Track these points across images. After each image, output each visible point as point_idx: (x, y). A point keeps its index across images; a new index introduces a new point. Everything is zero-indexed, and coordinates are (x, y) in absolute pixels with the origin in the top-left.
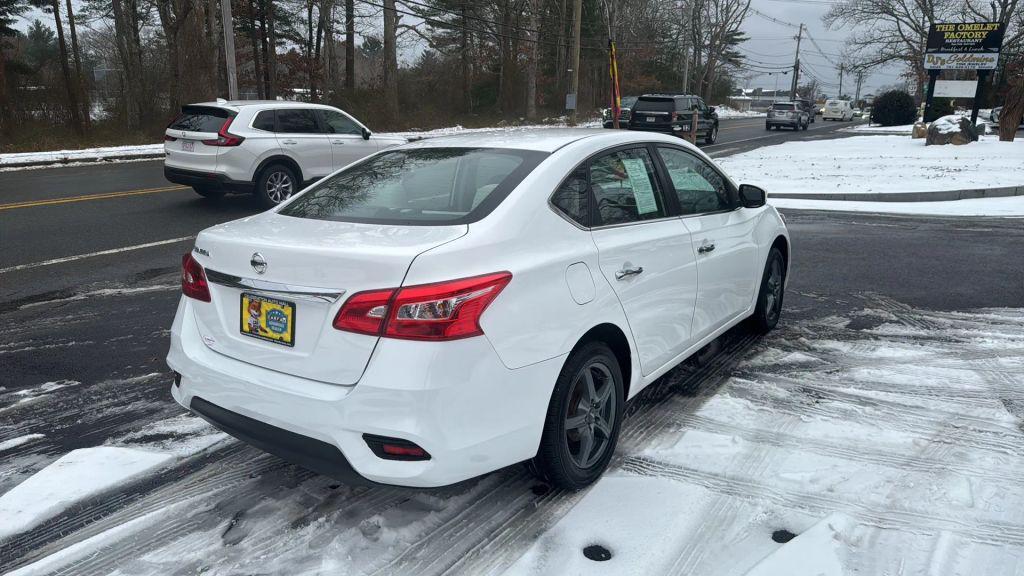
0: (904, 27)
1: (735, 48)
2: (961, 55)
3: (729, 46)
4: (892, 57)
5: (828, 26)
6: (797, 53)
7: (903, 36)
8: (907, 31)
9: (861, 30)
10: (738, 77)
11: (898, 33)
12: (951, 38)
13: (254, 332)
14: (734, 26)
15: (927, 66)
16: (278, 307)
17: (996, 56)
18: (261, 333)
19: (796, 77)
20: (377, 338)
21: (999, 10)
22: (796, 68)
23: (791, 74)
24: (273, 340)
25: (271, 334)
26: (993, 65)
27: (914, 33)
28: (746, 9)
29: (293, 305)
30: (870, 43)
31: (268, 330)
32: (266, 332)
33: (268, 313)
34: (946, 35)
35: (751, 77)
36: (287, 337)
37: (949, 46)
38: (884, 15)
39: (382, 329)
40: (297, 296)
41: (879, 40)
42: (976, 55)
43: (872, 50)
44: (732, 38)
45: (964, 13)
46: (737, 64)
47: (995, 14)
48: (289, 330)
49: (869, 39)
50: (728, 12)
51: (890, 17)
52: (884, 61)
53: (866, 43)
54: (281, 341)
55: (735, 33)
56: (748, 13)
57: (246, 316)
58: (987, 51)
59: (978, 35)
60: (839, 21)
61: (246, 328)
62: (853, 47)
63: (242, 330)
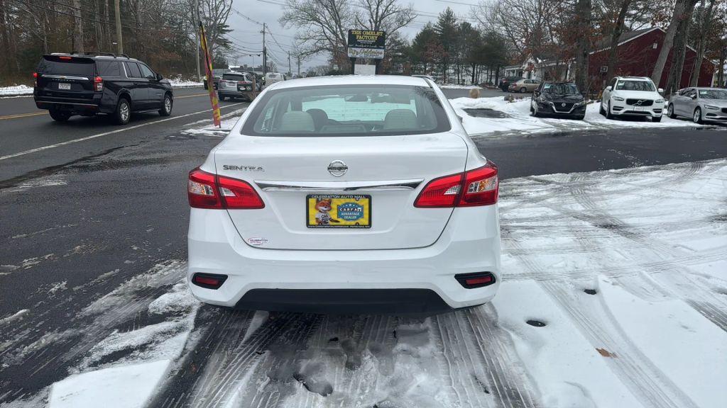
0: (326, 31)
1: (225, 36)
2: (366, 50)
3: (220, 34)
4: (321, 49)
5: (283, 26)
6: (264, 42)
7: (326, 36)
8: (328, 33)
9: (302, 30)
10: (229, 57)
11: (323, 34)
12: (360, 39)
13: (322, 224)
14: (223, 21)
15: (350, 55)
16: (353, 200)
17: (382, 51)
18: (331, 223)
19: (265, 59)
20: (452, 209)
21: (374, 24)
22: (265, 52)
23: (262, 56)
24: (349, 227)
25: (342, 222)
26: (382, 56)
27: (332, 35)
28: (229, 10)
29: (369, 197)
30: (308, 39)
31: (339, 220)
32: (338, 222)
33: (339, 207)
34: (357, 37)
35: (238, 57)
36: (364, 221)
37: (359, 43)
38: (315, 22)
39: (457, 202)
40: (371, 189)
41: (313, 37)
42: (373, 50)
43: (310, 43)
44: (221, 29)
45: (356, 25)
46: (227, 47)
47: (372, 26)
48: (366, 216)
49: (307, 37)
50: (217, 11)
51: (317, 23)
52: (317, 51)
53: (306, 39)
54: (358, 226)
55: (223, 25)
56: (231, 12)
57: (313, 212)
58: (378, 48)
59: (373, 38)
60: (289, 24)
61: (313, 222)
62: (299, 41)
63: (308, 225)
